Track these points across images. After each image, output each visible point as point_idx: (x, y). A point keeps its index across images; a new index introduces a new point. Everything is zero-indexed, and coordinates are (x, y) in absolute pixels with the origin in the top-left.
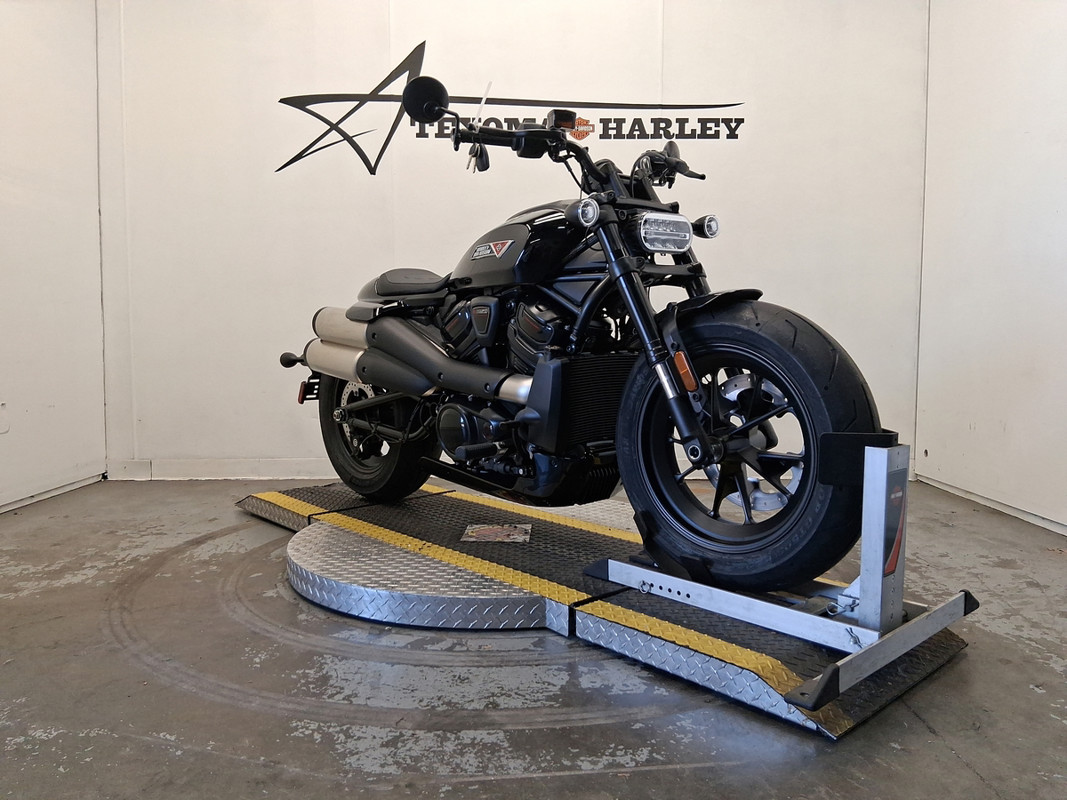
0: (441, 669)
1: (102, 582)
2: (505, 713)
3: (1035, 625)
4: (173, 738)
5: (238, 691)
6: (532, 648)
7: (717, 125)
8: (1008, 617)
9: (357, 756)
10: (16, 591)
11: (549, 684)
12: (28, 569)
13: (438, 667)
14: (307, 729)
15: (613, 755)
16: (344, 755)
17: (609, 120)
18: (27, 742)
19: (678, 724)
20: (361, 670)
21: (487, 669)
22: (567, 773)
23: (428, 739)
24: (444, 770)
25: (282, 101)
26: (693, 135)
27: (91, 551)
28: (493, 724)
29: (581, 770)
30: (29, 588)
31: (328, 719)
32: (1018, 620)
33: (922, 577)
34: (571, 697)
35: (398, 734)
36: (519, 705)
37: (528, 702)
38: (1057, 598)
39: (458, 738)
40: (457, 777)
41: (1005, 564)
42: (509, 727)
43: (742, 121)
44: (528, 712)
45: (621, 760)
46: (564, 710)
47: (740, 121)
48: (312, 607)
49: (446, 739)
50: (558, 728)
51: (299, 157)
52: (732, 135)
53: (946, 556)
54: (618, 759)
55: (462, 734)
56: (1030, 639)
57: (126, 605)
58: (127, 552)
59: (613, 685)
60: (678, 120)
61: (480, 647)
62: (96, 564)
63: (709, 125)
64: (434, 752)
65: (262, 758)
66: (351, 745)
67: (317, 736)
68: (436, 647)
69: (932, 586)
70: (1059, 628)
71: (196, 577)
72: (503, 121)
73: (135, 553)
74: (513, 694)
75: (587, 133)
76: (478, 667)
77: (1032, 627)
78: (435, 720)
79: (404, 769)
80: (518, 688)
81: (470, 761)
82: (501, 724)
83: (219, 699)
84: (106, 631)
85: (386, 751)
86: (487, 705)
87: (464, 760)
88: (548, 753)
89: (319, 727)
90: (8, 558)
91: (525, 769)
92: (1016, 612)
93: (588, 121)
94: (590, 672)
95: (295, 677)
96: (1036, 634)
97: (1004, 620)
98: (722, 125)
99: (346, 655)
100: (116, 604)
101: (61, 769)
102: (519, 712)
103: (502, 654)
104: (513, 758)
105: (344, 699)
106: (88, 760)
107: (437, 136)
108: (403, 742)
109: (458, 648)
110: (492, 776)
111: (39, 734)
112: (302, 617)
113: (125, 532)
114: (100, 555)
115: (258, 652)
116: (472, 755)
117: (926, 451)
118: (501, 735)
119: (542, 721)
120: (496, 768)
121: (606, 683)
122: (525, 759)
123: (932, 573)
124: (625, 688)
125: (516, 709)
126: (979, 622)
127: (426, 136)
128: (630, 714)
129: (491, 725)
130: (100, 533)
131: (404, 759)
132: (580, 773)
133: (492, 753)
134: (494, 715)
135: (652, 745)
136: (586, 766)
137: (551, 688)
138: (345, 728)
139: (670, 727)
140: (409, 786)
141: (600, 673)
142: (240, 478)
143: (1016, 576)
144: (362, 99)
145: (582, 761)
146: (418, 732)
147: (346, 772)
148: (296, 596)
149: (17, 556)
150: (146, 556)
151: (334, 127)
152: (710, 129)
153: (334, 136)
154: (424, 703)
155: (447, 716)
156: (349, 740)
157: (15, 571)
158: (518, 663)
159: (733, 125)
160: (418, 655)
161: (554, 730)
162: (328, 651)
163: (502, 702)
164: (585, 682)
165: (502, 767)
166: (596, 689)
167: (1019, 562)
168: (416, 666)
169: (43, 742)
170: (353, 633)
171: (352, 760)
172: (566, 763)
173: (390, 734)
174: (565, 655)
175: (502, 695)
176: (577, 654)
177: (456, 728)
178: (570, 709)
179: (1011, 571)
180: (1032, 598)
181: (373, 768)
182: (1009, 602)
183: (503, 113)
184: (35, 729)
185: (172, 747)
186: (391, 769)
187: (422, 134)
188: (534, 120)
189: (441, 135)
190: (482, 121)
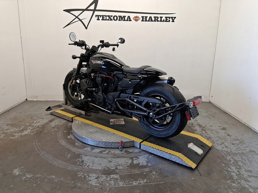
0: (106, 159)
1: (32, 133)
2: (119, 170)
3: (226, 147)
4: (55, 177)
5: (66, 164)
6: (124, 153)
7: (170, 19)
9: (91, 181)
10: (14, 136)
11: (128, 163)
12: (15, 129)
13: (105, 158)
14: (81, 174)
16: (88, 181)
17: (144, 17)
18: (26, 178)
19: (152, 173)
20: (90, 159)
21: (115, 159)
22: (131, 185)
23: (104, 177)
24: (107, 185)
25: (64, 10)
26: (164, 21)
27: (28, 124)
29: (133, 184)
30: (17, 135)
31: (84, 172)
32: (223, 145)
33: (206, 133)
34: (132, 166)
35: (98, 176)
36: (122, 168)
38: (232, 139)
39: (110, 177)
40: (110, 186)
41: (224, 129)
42: (120, 174)
44: (123, 170)
46: (130, 170)
47: (175, 18)
48: (78, 141)
49: (107, 177)
51: (68, 25)
52: (173, 21)
53: (212, 126)
54: (140, 182)
56: (224, 151)
57: (39, 140)
58: (36, 124)
60: (160, 17)
61: (114, 153)
62: (30, 128)
64: (105, 180)
65: (73, 182)
67: (83, 176)
68: (105, 153)
69: (207, 135)
70: (231, 148)
71: (53, 132)
72: (118, 16)
73: (38, 124)
74: (120, 165)
75: (138, 20)
76: (113, 158)
78: (105, 172)
79: (100, 184)
80: (121, 164)
81: (112, 182)
82: (118, 173)
83: (62, 167)
84: (36, 148)
85: (96, 180)
86: (115, 168)
87: (111, 182)
88: (127, 180)
89: (83, 174)
90: (10, 126)
91: (123, 184)
92: (223, 143)
93: (138, 17)
94: (136, 159)
95: (77, 161)
96: (226, 149)
97: (220, 145)
99: (87, 155)
100: (37, 140)
101: (34, 185)
102: (122, 170)
103: (118, 155)
104: (121, 182)
105: (87, 167)
106: (39, 182)
107: (102, 20)
108: (99, 178)
109: (109, 153)
110: (117, 186)
111: (28, 176)
112: (77, 144)
113: (35, 118)
114: (30, 125)
115: (69, 154)
116: (113, 181)
117: (212, 96)
118: (118, 176)
119: (126, 172)
120: (117, 184)
121: (139, 162)
122: (123, 182)
123: (208, 132)
124: (142, 164)
125: (121, 169)
126: (215, 146)
127: (99, 20)
128: (143, 171)
129: (116, 173)
130: (29, 118)
131: (100, 182)
133: (117, 180)
135: (147, 178)
136: (134, 184)
138: (88, 174)
140: (101, 188)
141: (138, 159)
142: (58, 100)
143: (225, 133)
144: (83, 10)
145: (134, 182)
146: (102, 175)
147: (89, 185)
148: (75, 138)
149: (12, 125)
150: (40, 126)
151: (77, 17)
153: (77, 19)
154: (103, 168)
155: (108, 171)
156: (89, 177)
157: (12, 130)
158: (121, 157)
160: (101, 155)
161: (128, 174)
162: (83, 154)
163: (118, 167)
164: (135, 162)
165: (118, 184)
166: (137, 164)
167: (227, 128)
168: (101, 158)
169: (29, 178)
170: (88, 148)
172: (131, 183)
173: (97, 176)
174: (131, 155)
175: (118, 166)
176: (133, 155)
177: (109, 174)
178: (132, 169)
179: (225, 131)
180: (228, 139)
181: (94, 184)
182: (223, 140)
183: (118, 14)
184: (27, 175)
185: (55, 179)
186: (98, 184)
187: (98, 19)
188: (125, 16)
189: (103, 19)
190: (113, 16)
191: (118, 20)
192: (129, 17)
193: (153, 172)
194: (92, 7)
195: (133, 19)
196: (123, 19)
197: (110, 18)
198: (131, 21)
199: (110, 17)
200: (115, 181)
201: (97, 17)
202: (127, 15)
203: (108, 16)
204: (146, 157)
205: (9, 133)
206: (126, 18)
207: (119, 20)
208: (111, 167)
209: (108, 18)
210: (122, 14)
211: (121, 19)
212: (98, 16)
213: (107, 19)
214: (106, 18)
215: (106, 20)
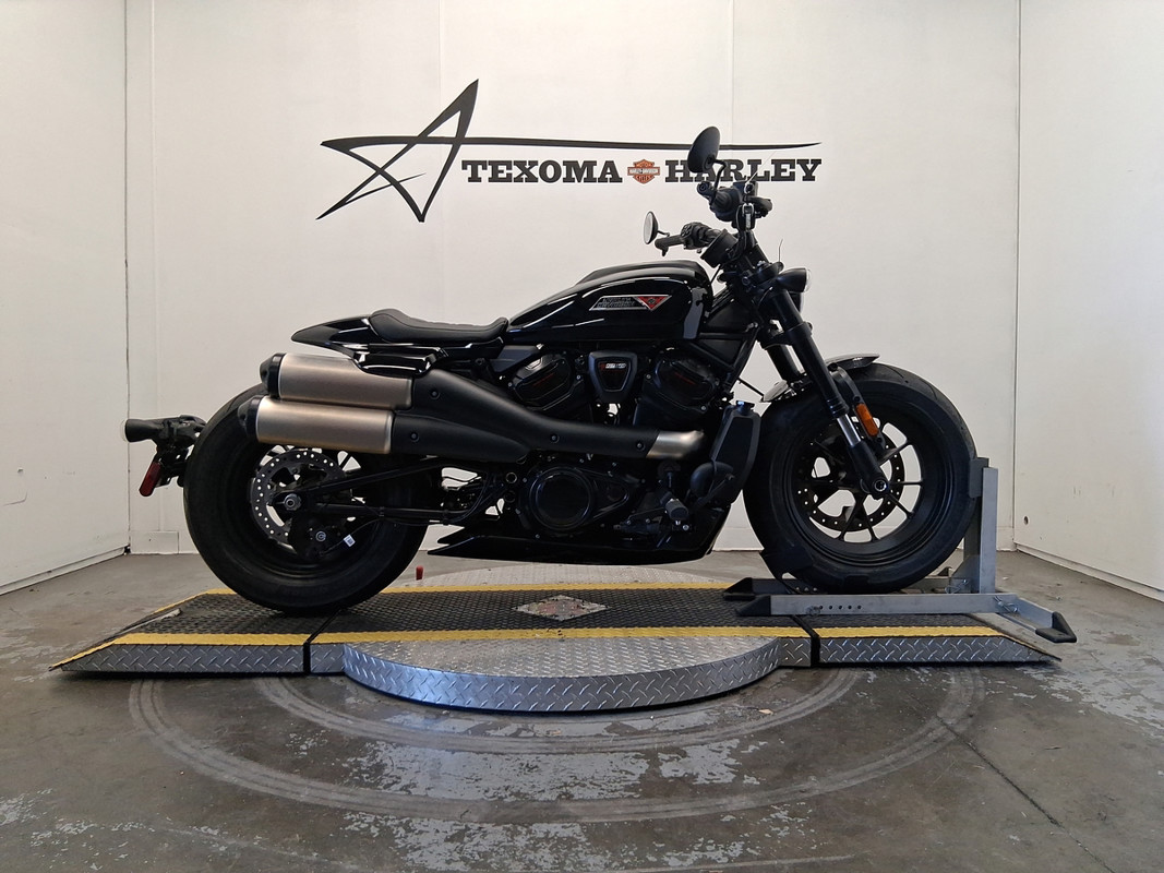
0: (506, 757)
2: (578, 804)
3: (1158, 706)
4: (216, 832)
5: (283, 781)
6: (606, 733)
7: (792, 167)
8: (1128, 698)
9: (420, 852)
10: (36, 673)
11: (627, 772)
12: (48, 650)
13: (502, 754)
14: (363, 822)
15: (702, 850)
16: (404, 851)
17: (676, 162)
18: (54, 837)
19: (773, 816)
20: (418, 758)
21: (557, 757)
22: (653, 870)
23: (497, 834)
24: (516, 867)
25: (324, 144)
26: (766, 177)
28: (568, 817)
29: (668, 866)
31: (385, 811)
32: (1137, 701)
34: (653, 786)
35: (463, 827)
36: (595, 796)
37: (605, 792)
39: (530, 832)
41: (1120, 640)
42: (586, 820)
43: (819, 162)
44: (605, 804)
45: (713, 856)
46: (645, 801)
47: (817, 162)
48: (360, 689)
49: (515, 833)
50: (640, 820)
51: (342, 203)
52: (809, 177)
54: (708, 855)
55: (534, 827)
56: (1153, 721)
59: (698, 774)
61: (548, 732)
63: (783, 166)
64: (504, 847)
65: (315, 854)
66: (412, 839)
67: (374, 830)
68: (499, 733)
72: (561, 164)
74: (587, 783)
75: (652, 176)
76: (547, 754)
77: (1155, 708)
78: (503, 812)
79: (473, 866)
80: (593, 777)
81: (545, 857)
82: (577, 817)
83: (263, 790)
84: (136, 717)
85: (451, 846)
86: (559, 797)
87: (538, 855)
88: (631, 849)
89: (376, 821)
90: (24, 638)
91: (607, 866)
92: (1136, 692)
93: (653, 164)
94: (671, 760)
95: (345, 765)
97: (1124, 700)
98: (798, 166)
99: (402, 741)
101: (94, 867)
102: (597, 804)
103: (573, 740)
104: (592, 853)
105: (401, 790)
106: (123, 856)
107: (490, 180)
108: (469, 836)
109: (523, 734)
111: (68, 828)
112: (350, 700)
115: (304, 739)
116: (547, 851)
117: (1026, 519)
118: (578, 828)
119: (621, 813)
120: (574, 864)
121: (689, 771)
122: (605, 854)
124: (711, 777)
125: (592, 800)
126: (1096, 703)
127: (479, 180)
128: (718, 806)
129: (565, 818)
130: (125, 611)
131: (471, 855)
132: (667, 869)
133: (569, 848)
134: (568, 807)
135: (746, 839)
136: (673, 862)
137: (629, 777)
138: (404, 821)
139: (764, 819)
141: (682, 760)
143: (1133, 654)
144: (410, 142)
145: (669, 857)
146: (485, 825)
147: (408, 870)
149: (37, 636)
151: (380, 171)
152: (785, 170)
153: (380, 181)
154: (490, 794)
155: (516, 808)
156: (410, 834)
157: (33, 652)
158: (591, 750)
159: (810, 166)
160: (480, 741)
161: (634, 823)
162: (381, 737)
163: (576, 792)
164: (667, 770)
165: (580, 863)
166: (680, 778)
167: (1135, 639)
168: (478, 753)
169: (72, 838)
170: (408, 717)
171: (415, 855)
172: (652, 858)
173: (455, 828)
174: (641, 741)
175: (576, 785)
176: (656, 740)
177: (527, 821)
178: (652, 800)
179: (1127, 647)
180: (1153, 676)
181: (438, 865)
182: (1128, 681)
183: (561, 155)
184: (63, 823)
185: (214, 842)
186: (459, 866)
187: (474, 178)
188: (595, 163)
189: (494, 179)
190: (540, 164)
191: (561, 179)
192: (610, 165)
193: (774, 811)
194: (449, 128)
195: (629, 174)
196: (585, 175)
197: (526, 172)
198: (620, 180)
199: (527, 166)
200: (558, 851)
201: (469, 167)
202: (600, 156)
203: (516, 163)
204: (727, 751)
205: (13, 662)
206: (597, 172)
207: (568, 179)
208: (536, 789)
209: (516, 171)
210: (580, 155)
211: (574, 175)
212: (475, 164)
213: (514, 176)
214: (509, 172)
215: (508, 179)
